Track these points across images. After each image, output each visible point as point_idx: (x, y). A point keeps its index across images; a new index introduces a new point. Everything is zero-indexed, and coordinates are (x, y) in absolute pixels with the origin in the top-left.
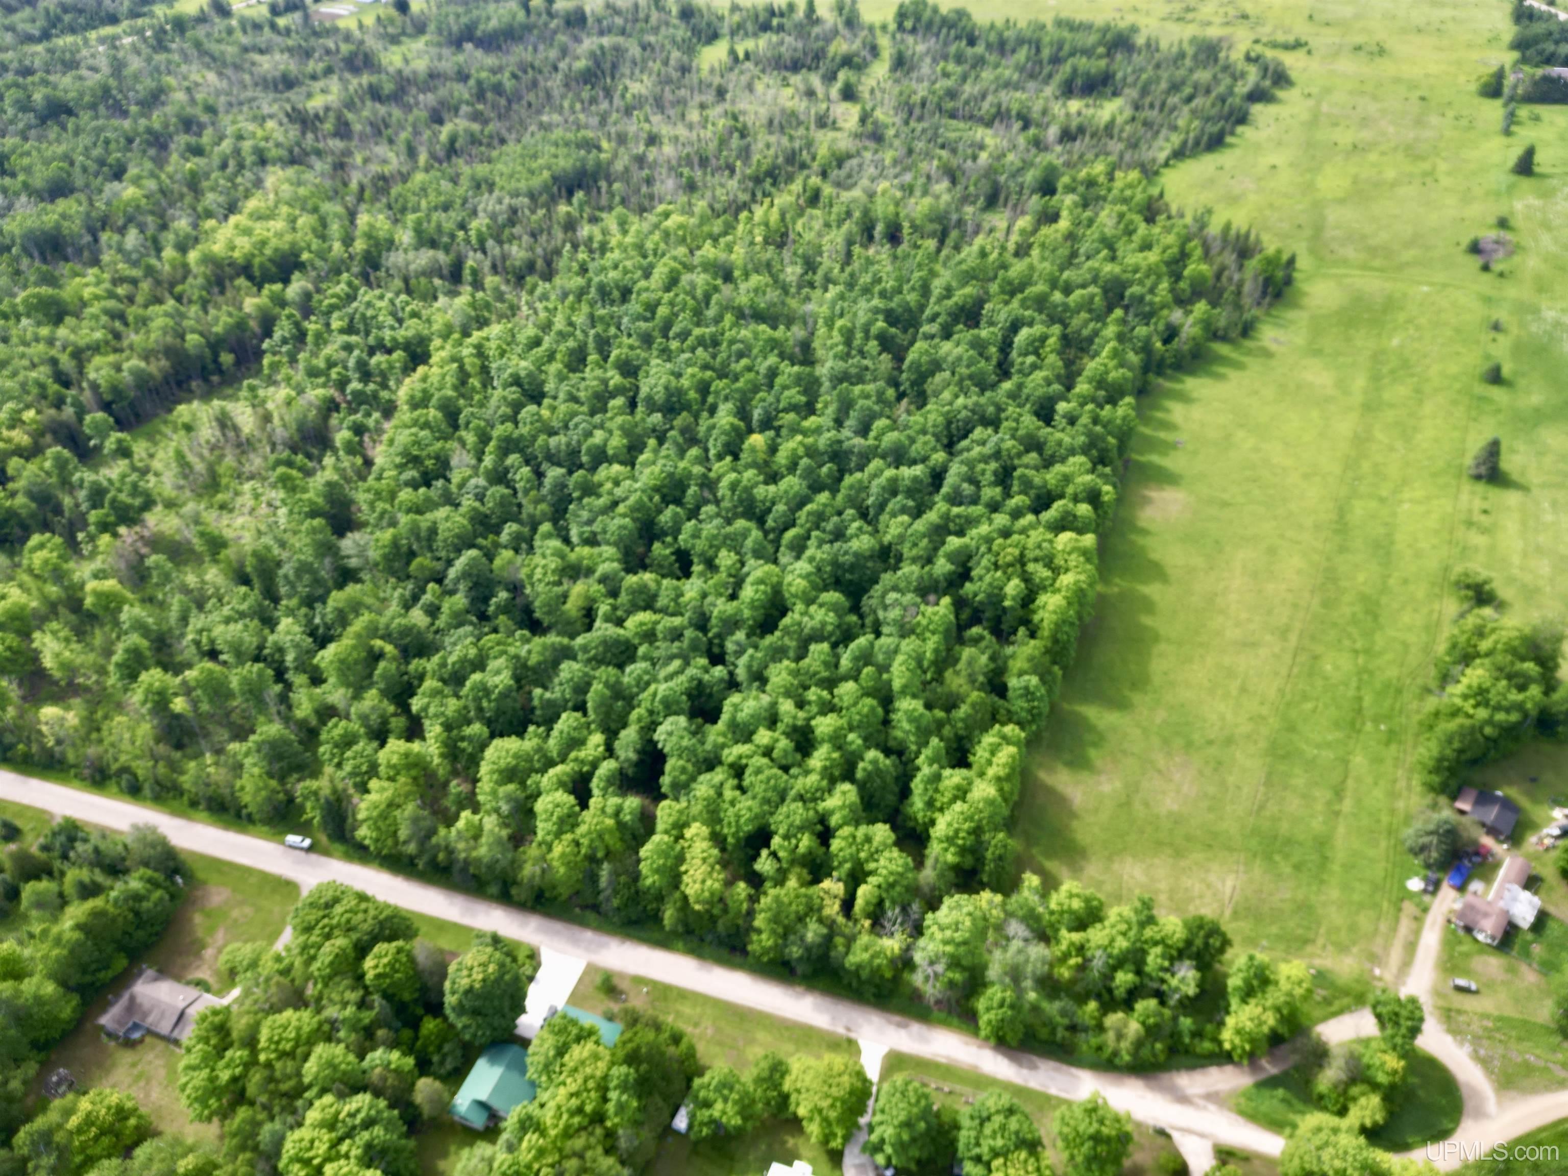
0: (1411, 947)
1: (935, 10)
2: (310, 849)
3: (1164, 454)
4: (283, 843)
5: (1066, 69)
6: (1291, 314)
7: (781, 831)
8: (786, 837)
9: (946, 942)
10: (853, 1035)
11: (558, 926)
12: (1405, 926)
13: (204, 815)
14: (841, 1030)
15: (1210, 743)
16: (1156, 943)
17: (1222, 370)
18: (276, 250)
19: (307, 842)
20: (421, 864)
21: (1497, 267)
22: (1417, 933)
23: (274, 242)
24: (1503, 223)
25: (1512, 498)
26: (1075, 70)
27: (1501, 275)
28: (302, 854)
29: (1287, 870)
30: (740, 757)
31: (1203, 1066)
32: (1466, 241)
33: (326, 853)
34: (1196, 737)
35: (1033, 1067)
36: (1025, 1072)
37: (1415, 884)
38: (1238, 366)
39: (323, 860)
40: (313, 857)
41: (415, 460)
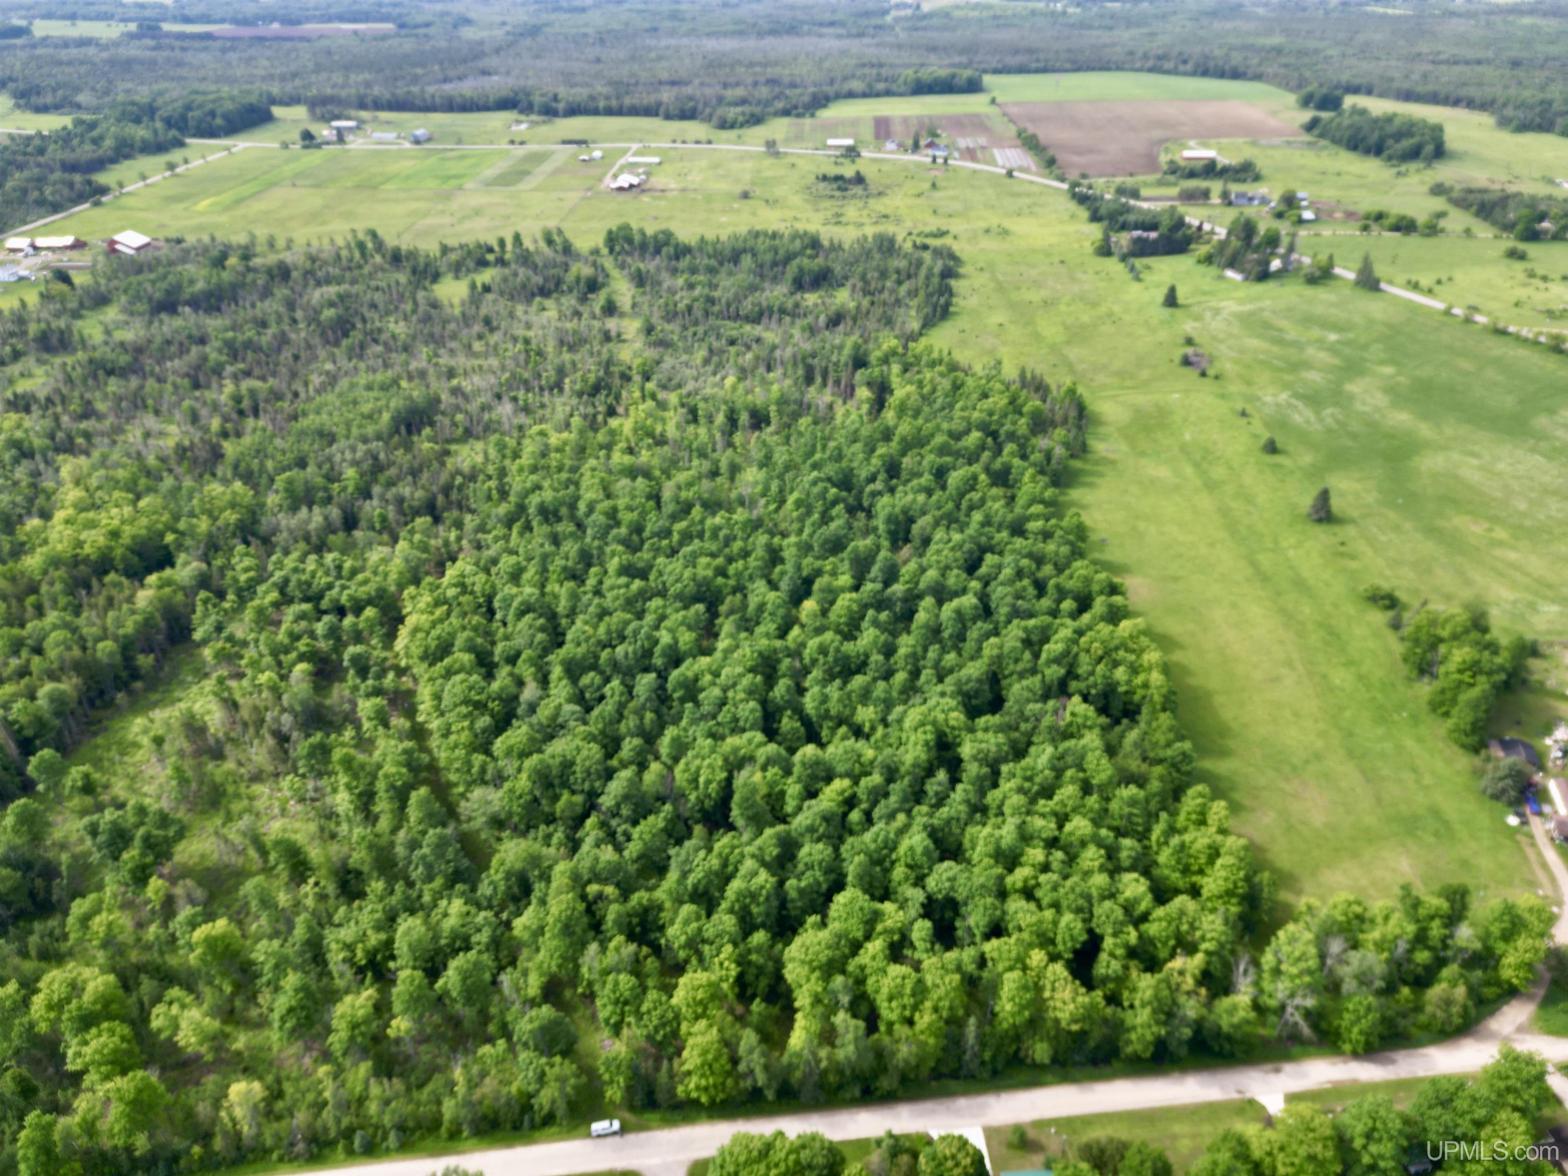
0: (1544, 865)
1: (642, 233)
2: (624, 1130)
3: (1101, 551)
4: (589, 1135)
5: (792, 269)
6: (1102, 430)
7: (1110, 930)
8: (1115, 935)
9: (1301, 974)
10: (1248, 1095)
11: (928, 1105)
12: (1530, 852)
13: (473, 1142)
14: (1235, 1096)
15: (1307, 762)
16: (1432, 918)
17: (1089, 479)
18: (134, 537)
19: (616, 1125)
20: (770, 1095)
21: (1211, 372)
22: (1540, 854)
23: (128, 531)
24: (1189, 342)
25: (1350, 531)
26: (801, 269)
27: (1217, 377)
28: (617, 1139)
29: (1432, 840)
30: (1025, 881)
31: (1498, 1009)
32: (1177, 359)
33: (642, 1128)
34: (1295, 761)
35: (1393, 1062)
36: (1391, 1068)
37: (1513, 820)
38: (1101, 475)
39: (643, 1136)
40: (631, 1137)
41: (480, 706)
